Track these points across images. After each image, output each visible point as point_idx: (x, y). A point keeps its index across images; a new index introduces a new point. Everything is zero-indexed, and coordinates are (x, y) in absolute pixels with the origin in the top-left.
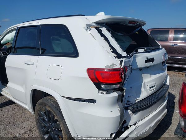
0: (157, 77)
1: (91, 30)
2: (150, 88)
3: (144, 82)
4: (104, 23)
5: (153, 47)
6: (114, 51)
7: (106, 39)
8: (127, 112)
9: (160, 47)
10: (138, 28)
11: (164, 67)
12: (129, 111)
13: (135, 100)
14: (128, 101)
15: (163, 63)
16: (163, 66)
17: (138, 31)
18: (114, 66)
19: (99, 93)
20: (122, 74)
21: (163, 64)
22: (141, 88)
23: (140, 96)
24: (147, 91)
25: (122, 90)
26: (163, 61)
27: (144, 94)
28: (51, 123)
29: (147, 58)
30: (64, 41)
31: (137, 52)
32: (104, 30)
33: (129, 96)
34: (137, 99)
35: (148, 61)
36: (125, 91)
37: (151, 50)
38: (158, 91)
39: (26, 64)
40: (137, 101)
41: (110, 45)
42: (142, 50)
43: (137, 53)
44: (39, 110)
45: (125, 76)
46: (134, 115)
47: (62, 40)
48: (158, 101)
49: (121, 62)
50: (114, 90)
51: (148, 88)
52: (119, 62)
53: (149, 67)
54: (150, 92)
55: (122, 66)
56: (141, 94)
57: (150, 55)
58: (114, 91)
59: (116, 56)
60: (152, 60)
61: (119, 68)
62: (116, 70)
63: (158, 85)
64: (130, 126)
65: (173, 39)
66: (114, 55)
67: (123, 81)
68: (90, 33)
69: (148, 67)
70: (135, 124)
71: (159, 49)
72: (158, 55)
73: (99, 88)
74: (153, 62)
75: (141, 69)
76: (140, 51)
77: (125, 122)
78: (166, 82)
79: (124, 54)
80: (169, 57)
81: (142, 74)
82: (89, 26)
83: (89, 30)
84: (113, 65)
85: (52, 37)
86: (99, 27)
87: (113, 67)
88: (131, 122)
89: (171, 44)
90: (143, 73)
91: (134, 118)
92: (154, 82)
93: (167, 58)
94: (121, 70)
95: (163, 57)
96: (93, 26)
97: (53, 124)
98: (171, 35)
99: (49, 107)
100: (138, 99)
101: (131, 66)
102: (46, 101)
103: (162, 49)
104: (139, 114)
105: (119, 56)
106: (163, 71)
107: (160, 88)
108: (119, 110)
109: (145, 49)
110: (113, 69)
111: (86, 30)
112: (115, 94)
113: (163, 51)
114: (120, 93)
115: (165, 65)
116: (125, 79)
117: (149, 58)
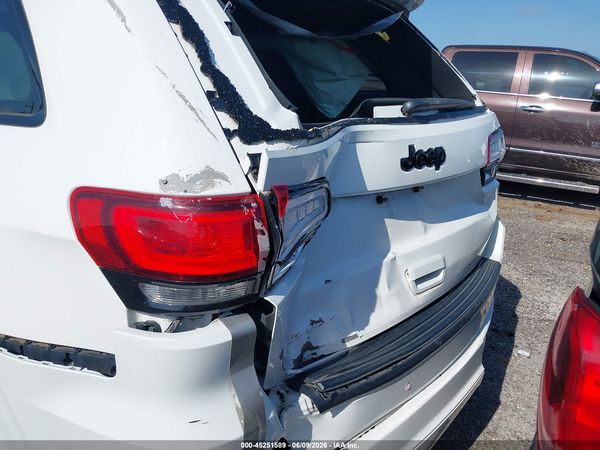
2: (418, 281)
3: (390, 256)
5: (445, 100)
6: (224, 96)
9: (478, 103)
11: (484, 189)
12: (303, 398)
13: (344, 341)
14: (308, 347)
15: (483, 171)
16: (483, 183)
17: (389, 31)
18: (213, 185)
20: (258, 225)
21: (483, 176)
22: (375, 283)
23: (366, 323)
24: (400, 294)
26: (482, 163)
29: (411, 148)
31: (366, 115)
33: (313, 323)
34: (354, 333)
35: (414, 160)
37: (432, 113)
40: (350, 344)
42: (394, 111)
43: (365, 123)
45: (275, 238)
50: (217, 311)
51: (409, 280)
52: (247, 163)
53: (422, 187)
54: (416, 300)
56: (373, 310)
57: (425, 135)
58: (215, 317)
59: (233, 127)
60: (436, 157)
61: (241, 196)
63: (455, 266)
65: (526, 87)
66: (225, 122)
69: (416, 189)
71: (468, 110)
74: (437, 168)
75: (380, 198)
76: (379, 112)
78: (490, 248)
79: (285, 119)
80: (508, 151)
81: (386, 220)
84: (210, 175)
87: (204, 189)
89: (521, 104)
90: (391, 216)
92: (439, 257)
93: (501, 151)
94: (249, 206)
95: (484, 148)
98: (523, 74)
100: (356, 336)
103: (482, 110)
105: (252, 129)
106: (483, 204)
109: (409, 105)
110: (204, 199)
115: (491, 180)
116: (272, 253)
117: (422, 146)
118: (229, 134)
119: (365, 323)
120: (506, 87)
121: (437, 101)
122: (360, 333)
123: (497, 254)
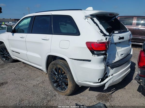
0: (125, 49)
1: (88, 19)
2: (121, 55)
3: (117, 51)
4: (94, 15)
6: (102, 32)
7: (97, 25)
8: (108, 67)
9: (128, 30)
10: (114, 17)
11: (129, 43)
12: (109, 67)
13: (112, 62)
14: (108, 62)
15: (129, 40)
16: (129, 42)
17: (114, 20)
18: (102, 41)
19: (92, 56)
20: (107, 45)
21: (129, 41)
22: (116, 55)
24: (119, 56)
25: (106, 55)
26: (129, 39)
27: (117, 58)
28: (60, 76)
30: (69, 26)
32: (95, 19)
33: (108, 59)
35: (120, 38)
36: (107, 55)
38: (125, 57)
39: (43, 39)
40: (113, 62)
41: (100, 29)
42: (117, 32)
43: (114, 34)
44: (52, 68)
45: (108, 46)
46: (111, 70)
47: (68, 25)
48: (125, 63)
49: (106, 39)
50: (101, 54)
52: (105, 38)
54: (121, 58)
55: (107, 41)
56: (115, 58)
57: (122, 35)
59: (103, 35)
60: (123, 38)
61: (105, 42)
62: (103, 43)
63: (126, 53)
64: (109, 76)
65: (136, 24)
66: (102, 34)
67: (107, 49)
68: (87, 21)
69: (120, 43)
70: (112, 75)
71: (127, 31)
72: (127, 35)
73: (93, 53)
74: (123, 40)
75: (116, 44)
76: (115, 32)
77: (106, 73)
78: (130, 52)
79: (108, 34)
80: (133, 37)
81: (116, 47)
82: (86, 17)
83: (87, 19)
84: (102, 40)
85: (60, 23)
86: (92, 17)
88: (110, 74)
89: (134, 28)
91: (111, 71)
92: (123, 52)
95: (129, 37)
96: (89, 17)
97: (61, 76)
98: (135, 21)
99: (60, 65)
101: (111, 41)
102: (58, 62)
103: (128, 31)
104: (114, 69)
105: (105, 35)
106: (129, 45)
107: (127, 56)
108: (104, 66)
109: (119, 31)
111: (85, 19)
112: (102, 57)
113: (130, 32)
114: (105, 56)
115: (130, 42)
116: (108, 48)
117: (121, 37)
118: (103, 36)
119: (115, 60)
120: (131, 24)
121: (123, 30)
122: (114, 61)
123: (132, 53)
